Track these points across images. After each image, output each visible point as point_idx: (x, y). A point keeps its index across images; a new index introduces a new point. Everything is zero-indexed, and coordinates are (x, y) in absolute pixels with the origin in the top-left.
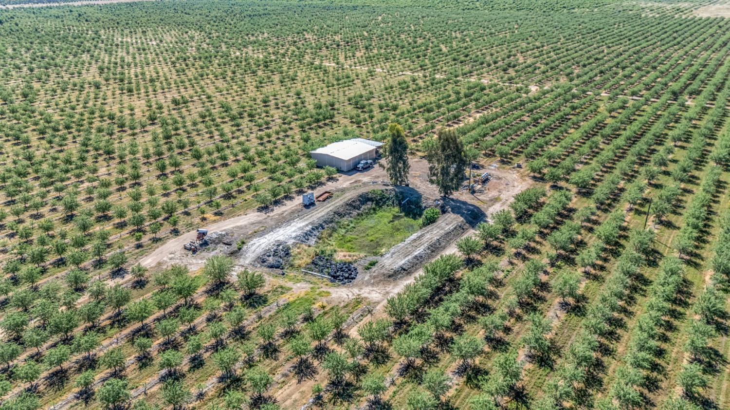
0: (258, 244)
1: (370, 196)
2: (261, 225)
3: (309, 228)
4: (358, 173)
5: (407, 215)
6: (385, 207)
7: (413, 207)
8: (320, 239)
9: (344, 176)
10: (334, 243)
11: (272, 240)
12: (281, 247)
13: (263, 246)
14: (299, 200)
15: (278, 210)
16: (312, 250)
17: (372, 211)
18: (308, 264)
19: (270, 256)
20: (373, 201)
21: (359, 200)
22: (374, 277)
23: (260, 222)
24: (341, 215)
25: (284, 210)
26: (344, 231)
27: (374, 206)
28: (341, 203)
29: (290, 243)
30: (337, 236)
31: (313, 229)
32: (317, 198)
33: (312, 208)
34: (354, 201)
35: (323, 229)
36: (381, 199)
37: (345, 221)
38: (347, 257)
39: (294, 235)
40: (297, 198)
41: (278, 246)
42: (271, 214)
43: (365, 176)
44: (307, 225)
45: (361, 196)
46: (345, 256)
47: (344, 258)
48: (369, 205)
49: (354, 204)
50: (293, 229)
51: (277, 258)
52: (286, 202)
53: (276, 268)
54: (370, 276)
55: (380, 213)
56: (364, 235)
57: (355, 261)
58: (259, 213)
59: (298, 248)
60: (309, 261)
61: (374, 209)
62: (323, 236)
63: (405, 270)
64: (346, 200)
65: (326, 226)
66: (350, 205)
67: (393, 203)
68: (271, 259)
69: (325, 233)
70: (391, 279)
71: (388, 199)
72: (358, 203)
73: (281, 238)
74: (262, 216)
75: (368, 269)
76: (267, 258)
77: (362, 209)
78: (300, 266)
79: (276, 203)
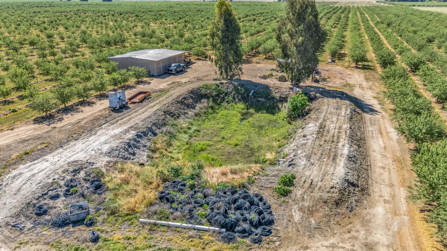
0: (28, 175)
1: (203, 91)
2: (38, 142)
3: (132, 134)
4: (172, 76)
5: (258, 110)
6: (224, 104)
7: (263, 100)
8: (154, 151)
9: (155, 79)
10: (180, 156)
11: (61, 163)
12: (82, 174)
13: (40, 177)
14: (103, 105)
15: (69, 119)
16: (150, 172)
17: (210, 111)
18: (151, 204)
19: (56, 197)
20: (208, 98)
21: (191, 97)
22: (311, 212)
23: (38, 138)
24: (175, 116)
25: (81, 117)
26: (186, 136)
27: (211, 104)
28: (170, 100)
29: (101, 163)
30: (179, 144)
31: (138, 136)
32: (130, 99)
33: (125, 111)
34: (185, 98)
35: (155, 134)
36: (217, 95)
37: (183, 122)
38: (230, 176)
39: (106, 148)
40: (99, 103)
41: (76, 171)
42: (59, 125)
43: (182, 78)
44: (127, 131)
45: (192, 92)
46: (224, 174)
47: (224, 179)
48: (205, 103)
49: (186, 102)
50: (103, 139)
51: (73, 200)
52: (82, 108)
53: (76, 223)
54: (301, 209)
55: (222, 112)
56: (219, 139)
57: (251, 182)
58: (37, 126)
59: (122, 171)
60: (152, 195)
61: (212, 108)
62: (158, 146)
63: (353, 185)
64: (174, 96)
65: (158, 131)
66: (182, 102)
67: (234, 98)
68: (60, 203)
69: (160, 141)
70: (343, 210)
71: (226, 94)
72: (191, 100)
73: (81, 156)
74: (44, 128)
75: (285, 194)
76: (51, 203)
77: (197, 108)
78: (132, 212)
79: (67, 110)
